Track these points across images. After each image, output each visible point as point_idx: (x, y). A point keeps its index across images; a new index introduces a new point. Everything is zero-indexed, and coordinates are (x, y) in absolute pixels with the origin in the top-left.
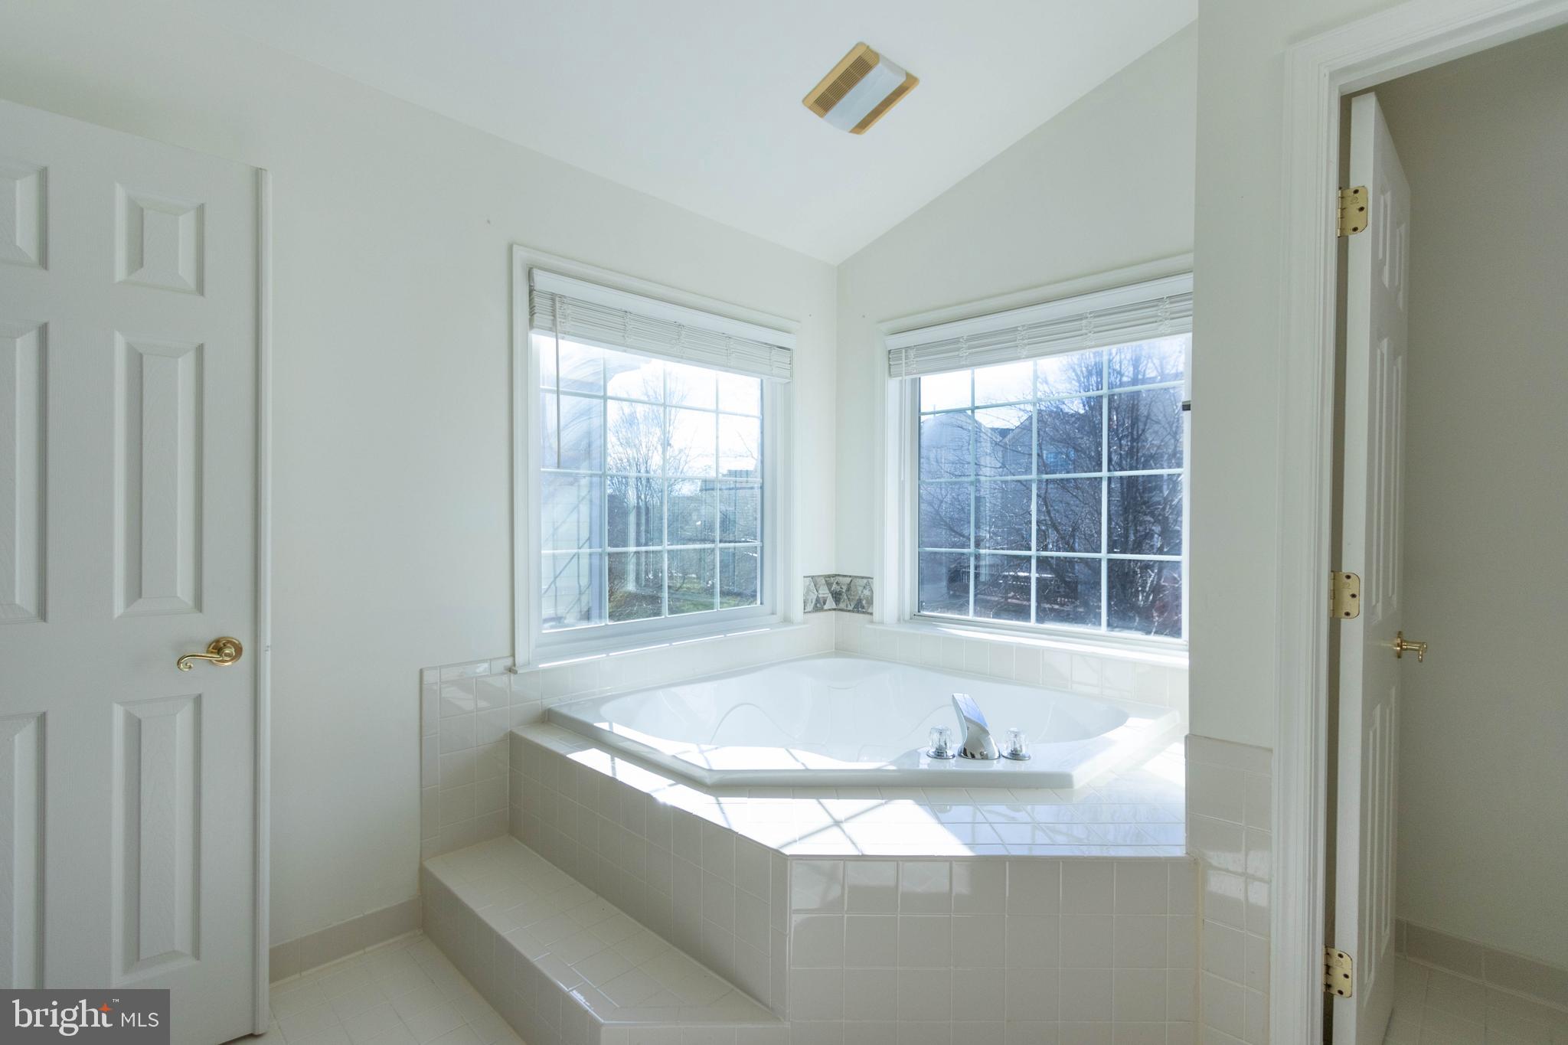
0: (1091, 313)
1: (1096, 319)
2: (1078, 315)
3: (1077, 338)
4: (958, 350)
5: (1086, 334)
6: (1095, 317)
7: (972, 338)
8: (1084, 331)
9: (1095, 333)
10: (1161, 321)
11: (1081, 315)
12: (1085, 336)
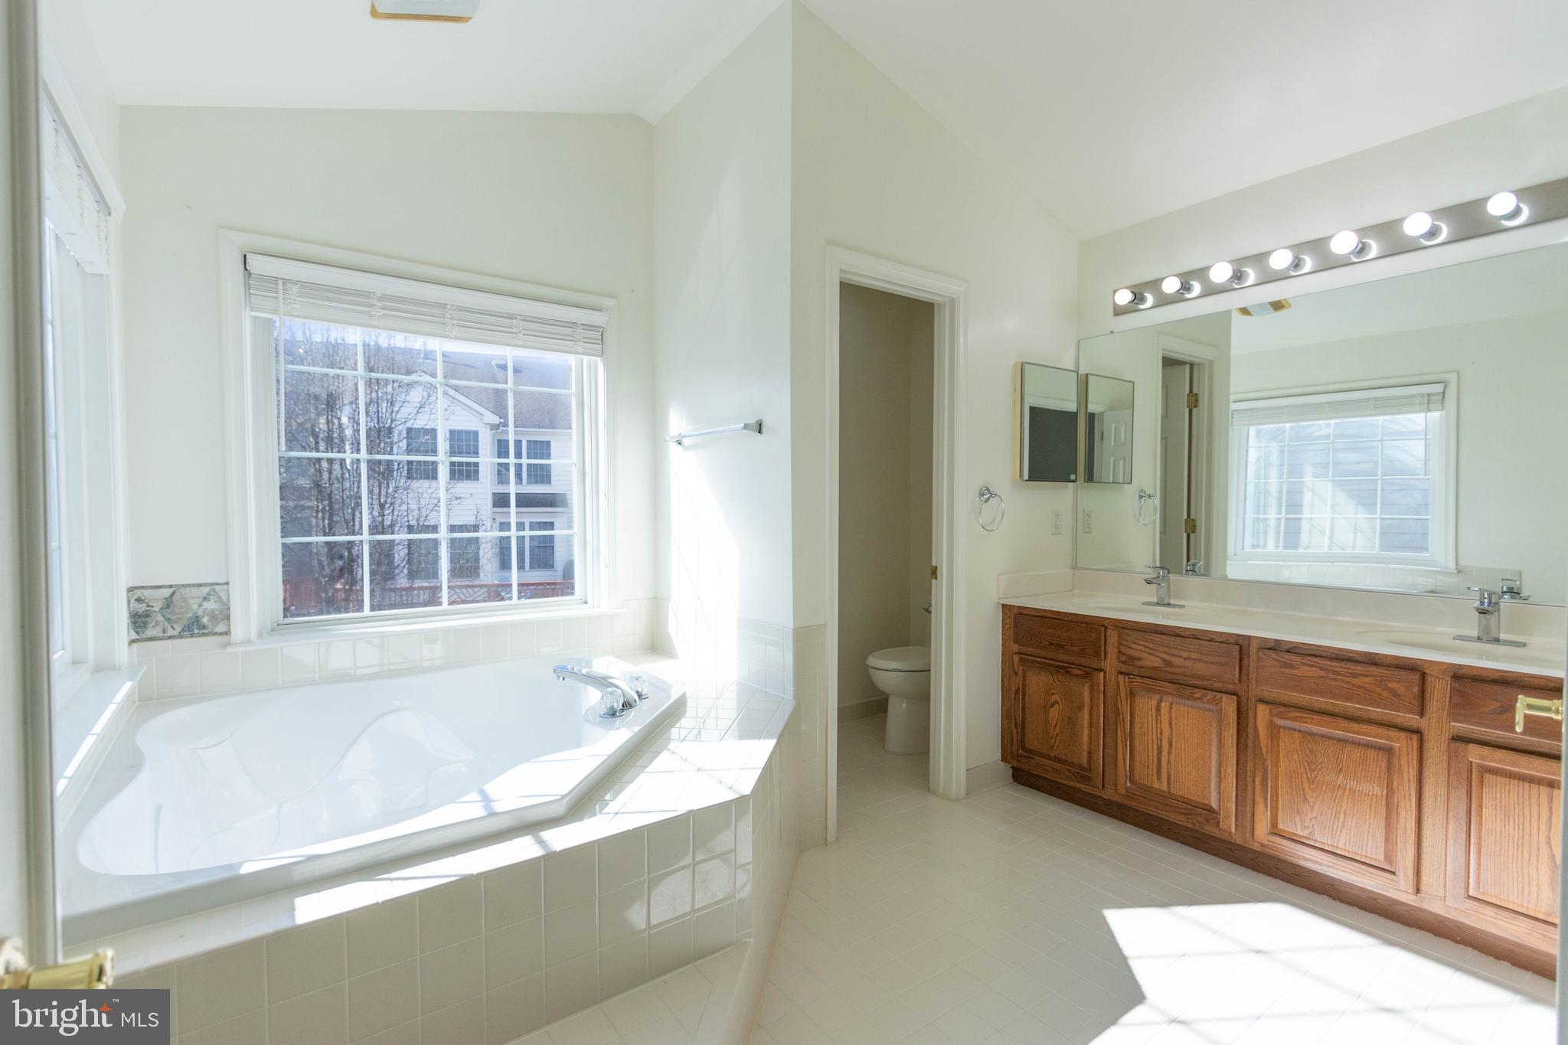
0: (520, 315)
1: (524, 323)
2: (508, 314)
3: (508, 334)
4: (372, 306)
5: (516, 333)
6: (523, 320)
7: (386, 298)
8: (514, 330)
9: (524, 335)
10: (576, 341)
11: (513, 314)
12: (515, 335)
